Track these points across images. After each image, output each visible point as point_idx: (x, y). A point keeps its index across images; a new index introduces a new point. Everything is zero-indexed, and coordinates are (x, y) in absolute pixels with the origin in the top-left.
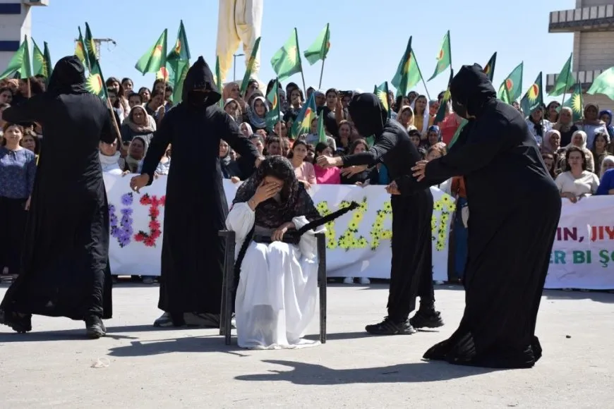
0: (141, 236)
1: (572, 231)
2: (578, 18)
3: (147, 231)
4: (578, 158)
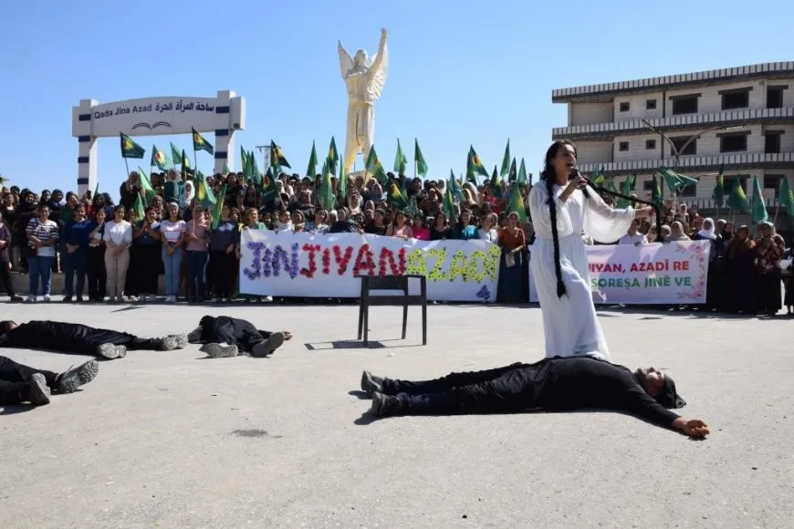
0: (304, 271)
2: (569, 132)
3: (307, 267)
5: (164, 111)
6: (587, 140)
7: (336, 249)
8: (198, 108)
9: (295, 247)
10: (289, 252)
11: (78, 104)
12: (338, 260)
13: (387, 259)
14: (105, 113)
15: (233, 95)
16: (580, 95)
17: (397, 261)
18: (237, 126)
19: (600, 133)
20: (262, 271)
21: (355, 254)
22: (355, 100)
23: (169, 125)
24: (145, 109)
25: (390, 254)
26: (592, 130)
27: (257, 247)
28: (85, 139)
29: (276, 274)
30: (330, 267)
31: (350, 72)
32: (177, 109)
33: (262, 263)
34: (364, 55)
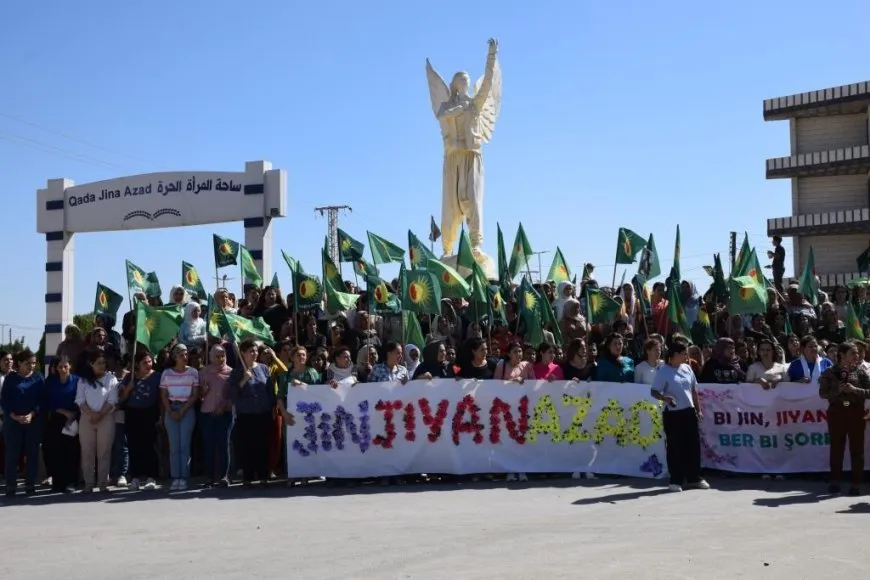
0: (379, 439)
1: (757, 416)
2: (794, 164)
3: (384, 434)
4: (768, 350)
5: (170, 193)
6: (824, 174)
7: (423, 403)
8: (219, 187)
9: (364, 406)
10: (357, 415)
11: (45, 186)
12: (427, 420)
13: (501, 415)
14: (85, 197)
15: (268, 167)
16: (810, 105)
17: (516, 416)
18: (276, 212)
19: (844, 162)
20: (319, 442)
21: (451, 411)
22: (454, 148)
23: (177, 213)
24: (142, 191)
25: (506, 407)
26: (832, 159)
27: (309, 409)
28: (56, 237)
29: (340, 447)
30: (415, 431)
31: (445, 106)
32: (189, 189)
33: (319, 432)
34: (465, 80)
